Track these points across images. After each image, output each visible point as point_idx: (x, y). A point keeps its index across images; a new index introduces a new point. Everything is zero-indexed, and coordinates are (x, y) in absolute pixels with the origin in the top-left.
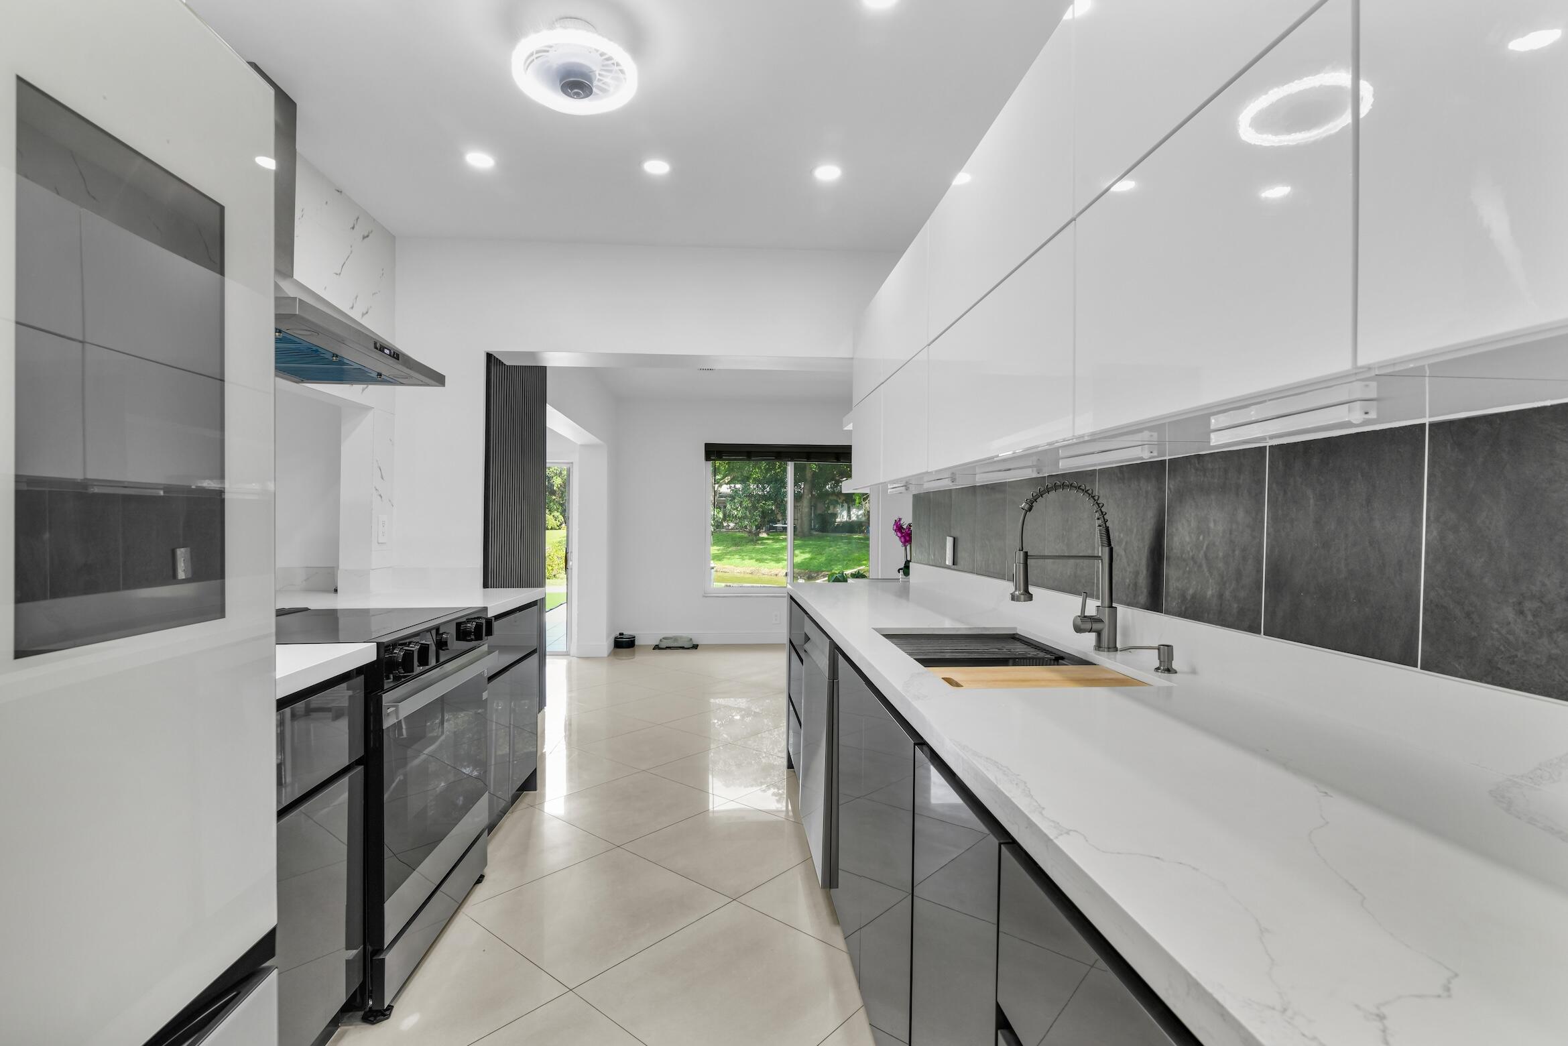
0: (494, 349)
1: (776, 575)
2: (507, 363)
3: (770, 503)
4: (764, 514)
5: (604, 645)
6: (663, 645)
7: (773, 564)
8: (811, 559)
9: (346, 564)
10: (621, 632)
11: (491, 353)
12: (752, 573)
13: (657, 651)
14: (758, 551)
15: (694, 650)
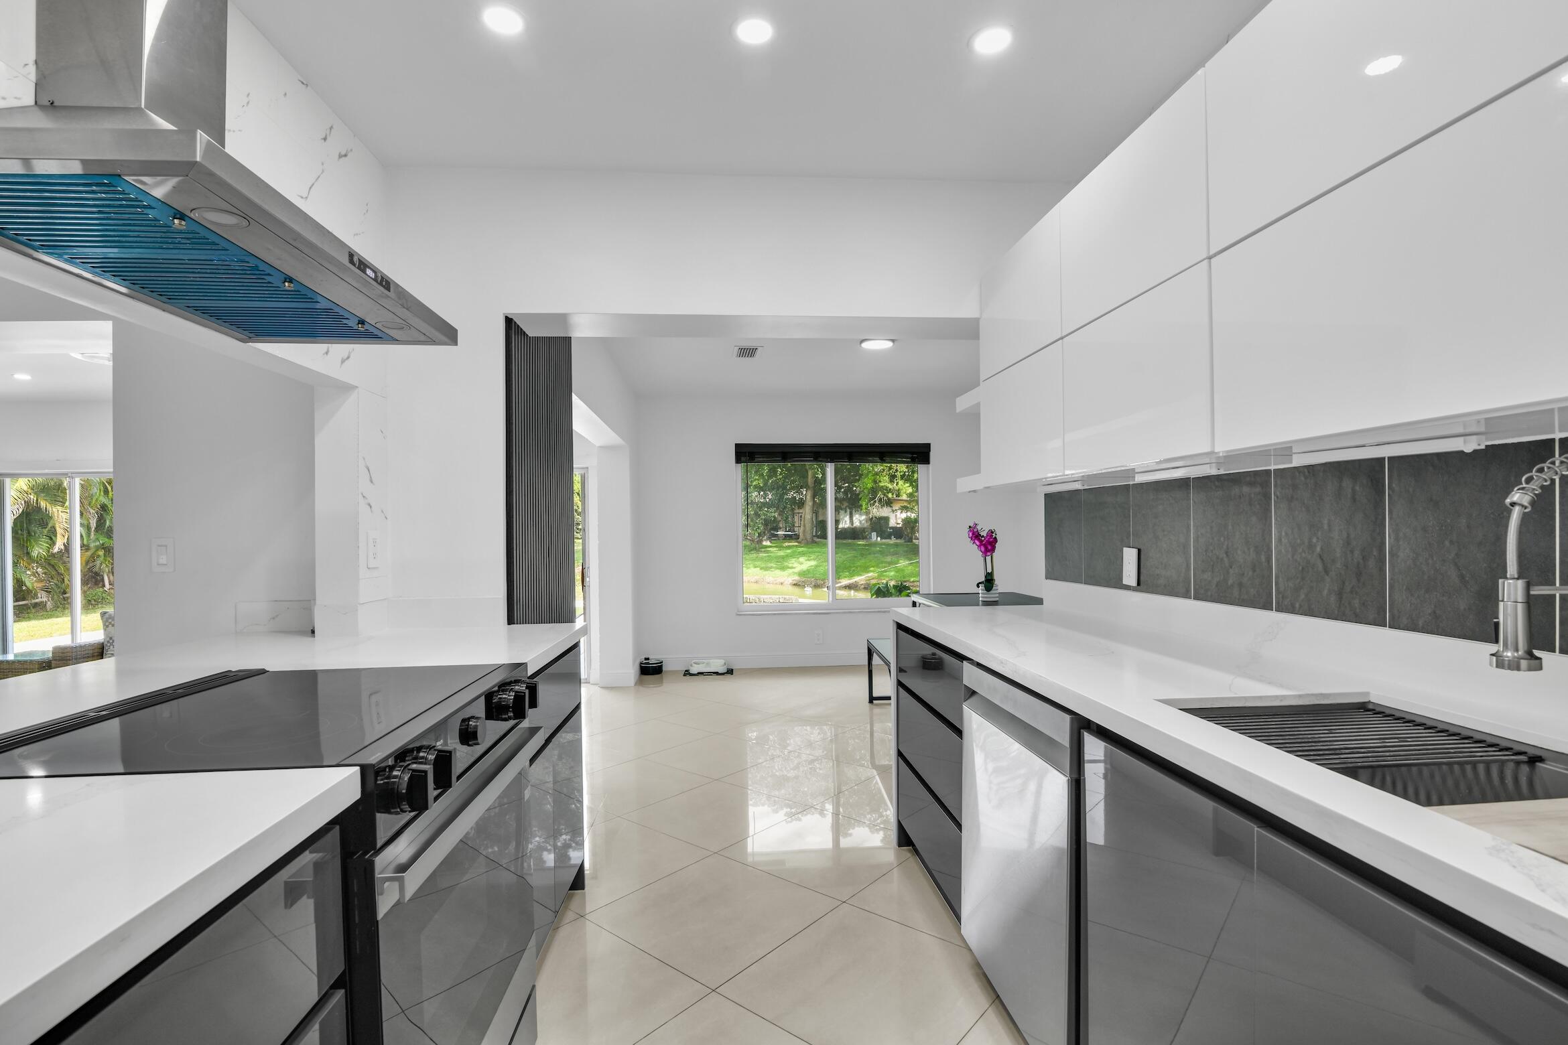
0: (515, 309)
1: (782, 584)
2: (531, 334)
3: (772, 510)
4: (766, 523)
5: (630, 672)
6: (694, 670)
7: (778, 572)
8: (817, 566)
9: (325, 599)
10: (647, 657)
11: (510, 317)
12: (757, 582)
13: (688, 677)
14: (762, 559)
15: (729, 676)
